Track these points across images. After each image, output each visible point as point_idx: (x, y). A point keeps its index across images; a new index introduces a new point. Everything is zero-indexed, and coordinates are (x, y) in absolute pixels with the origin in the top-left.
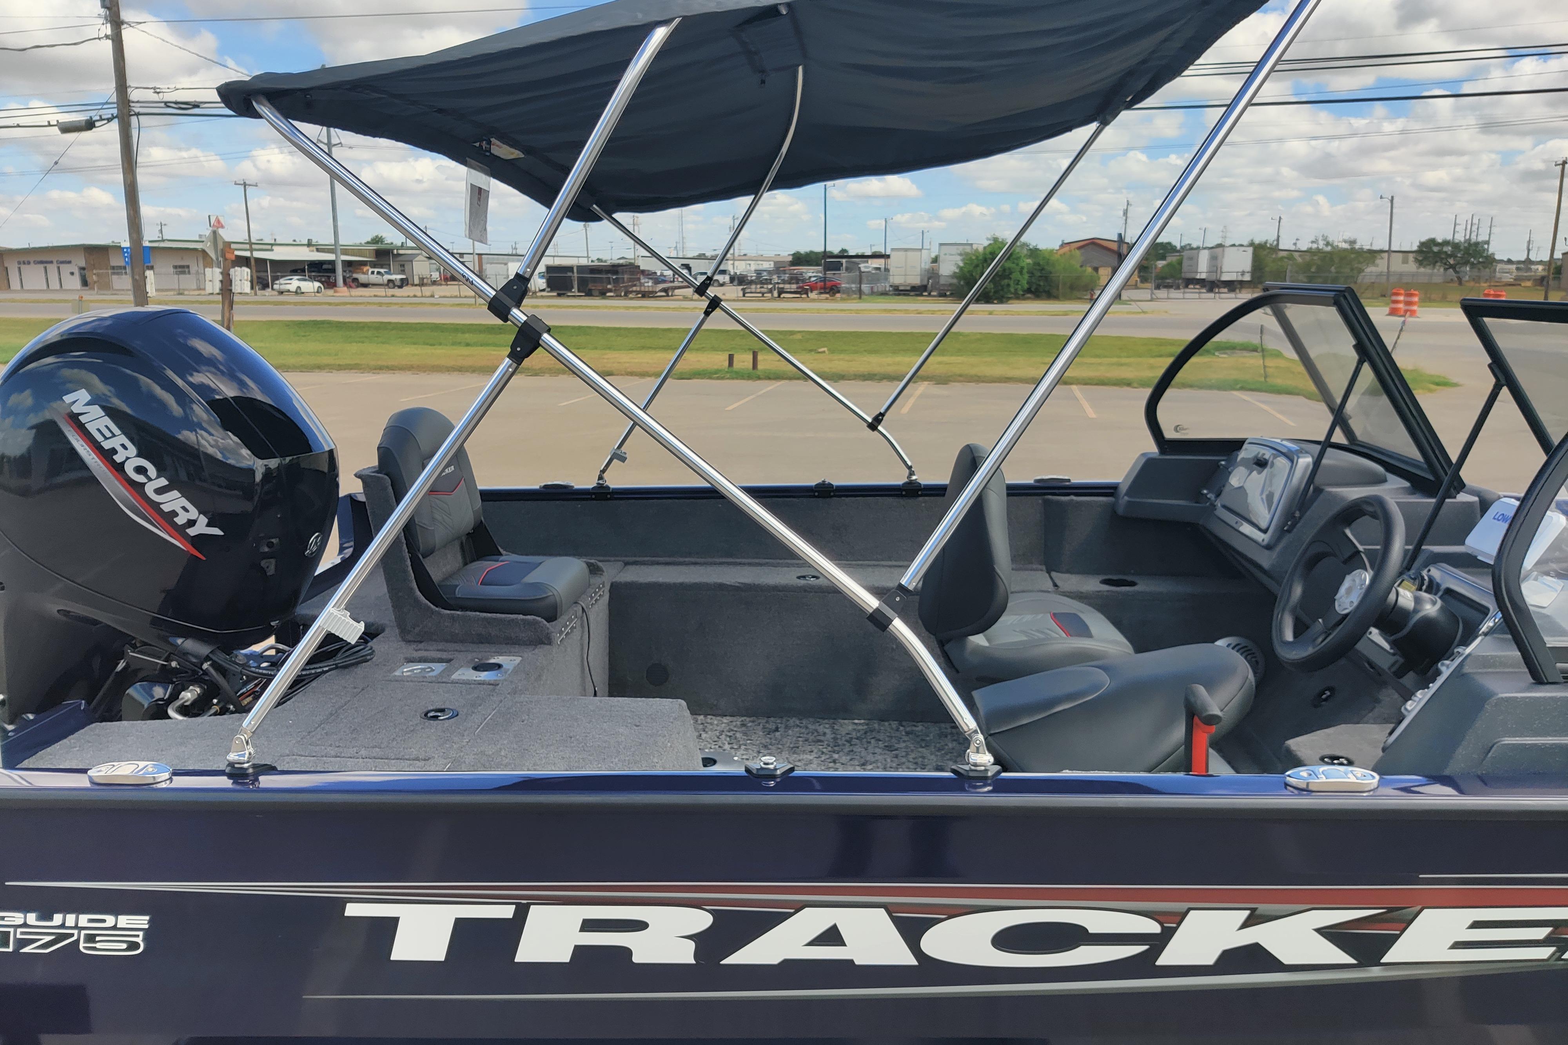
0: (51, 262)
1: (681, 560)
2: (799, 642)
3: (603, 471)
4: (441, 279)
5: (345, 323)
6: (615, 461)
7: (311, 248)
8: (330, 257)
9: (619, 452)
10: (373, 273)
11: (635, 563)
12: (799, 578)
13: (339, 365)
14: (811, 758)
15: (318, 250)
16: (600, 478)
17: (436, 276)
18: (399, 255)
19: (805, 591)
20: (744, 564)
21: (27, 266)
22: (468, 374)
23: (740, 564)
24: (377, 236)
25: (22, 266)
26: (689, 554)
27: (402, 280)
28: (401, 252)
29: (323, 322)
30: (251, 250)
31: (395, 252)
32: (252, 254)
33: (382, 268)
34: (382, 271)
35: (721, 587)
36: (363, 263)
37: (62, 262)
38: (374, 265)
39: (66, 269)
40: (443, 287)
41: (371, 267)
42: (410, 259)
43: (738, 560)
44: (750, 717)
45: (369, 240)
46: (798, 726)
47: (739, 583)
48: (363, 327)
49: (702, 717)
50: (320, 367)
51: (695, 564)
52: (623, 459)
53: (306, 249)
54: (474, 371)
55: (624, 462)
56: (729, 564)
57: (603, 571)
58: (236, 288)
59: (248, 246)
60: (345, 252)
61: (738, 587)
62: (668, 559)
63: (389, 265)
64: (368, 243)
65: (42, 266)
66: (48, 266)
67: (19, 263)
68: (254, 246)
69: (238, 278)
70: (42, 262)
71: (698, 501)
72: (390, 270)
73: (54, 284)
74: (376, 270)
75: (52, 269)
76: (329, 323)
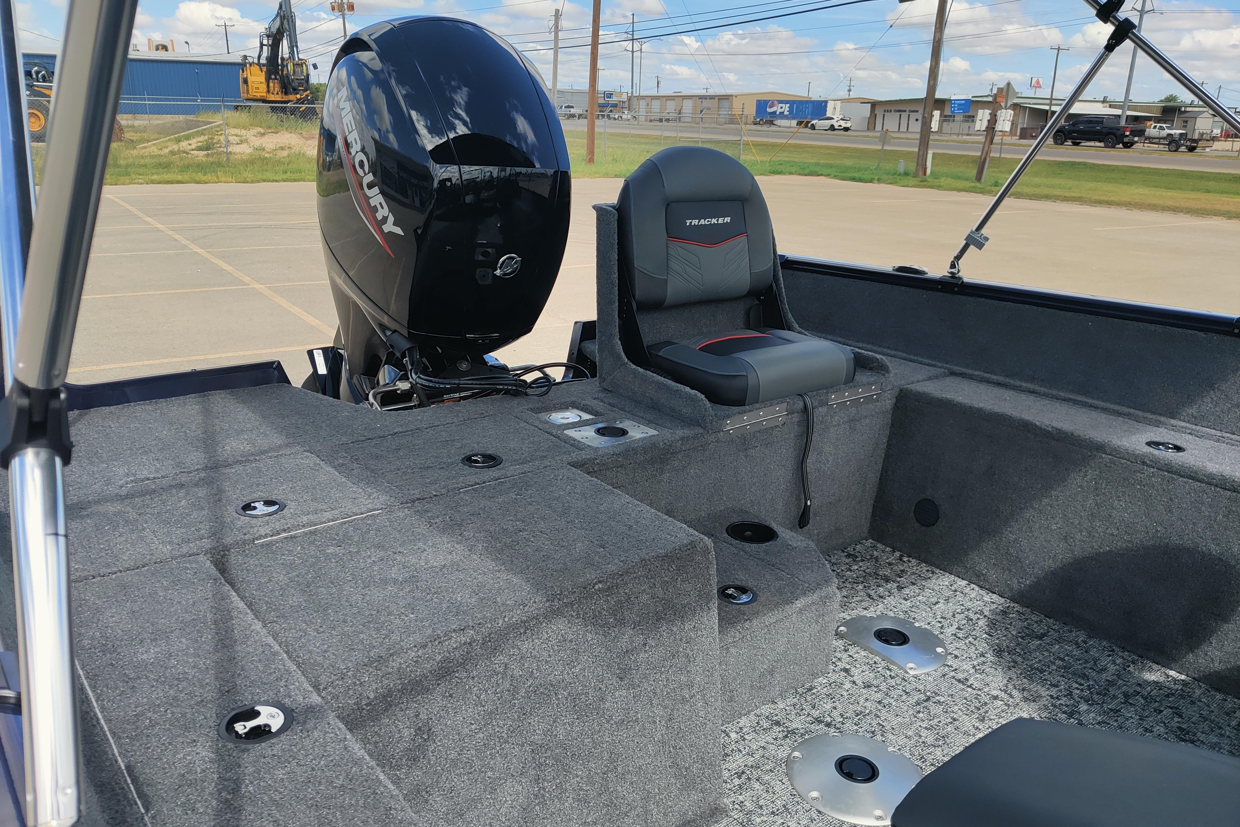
0: (905, 111)
1: (1018, 383)
2: (1116, 533)
3: (958, 257)
4: (1221, 135)
5: (1098, 165)
6: (972, 247)
7: (1105, 104)
8: (1118, 112)
9: (976, 236)
10: (1155, 127)
11: (962, 375)
12: (1149, 444)
13: (1065, 197)
14: (1044, 694)
15: (1110, 106)
16: (953, 266)
17: (1217, 132)
18: (1185, 112)
19: (1144, 463)
20: (1096, 408)
21: (889, 113)
22: (1181, 214)
23: (1091, 406)
24: (1171, 96)
25: (886, 114)
26: (1032, 380)
27: (1181, 134)
28: (1188, 109)
29: (1079, 164)
30: (1051, 105)
31: (1183, 109)
32: (1050, 108)
33: (1165, 123)
34: (1164, 125)
35: (1027, 427)
36: (1149, 119)
37: (912, 111)
38: (1158, 120)
39: (913, 116)
40: (1220, 142)
41: (1155, 123)
42: (1195, 116)
43: (1090, 401)
44: (1023, 606)
45: (1163, 98)
46: (1077, 644)
47: (1053, 427)
48: (1114, 170)
49: (964, 583)
50: (1047, 197)
51: (1033, 392)
52: (980, 246)
53: (1100, 105)
54: (1188, 212)
55: (980, 249)
56: (1075, 402)
57: (888, 372)
58: (999, 127)
59: (1048, 101)
60: (1134, 108)
61: (1049, 432)
62: (1001, 379)
63: (1173, 121)
64: (1161, 101)
65: (898, 114)
66: (903, 113)
67: (885, 111)
68: (1054, 102)
69: (1002, 119)
70: (899, 111)
71: (1062, 312)
72: (1172, 125)
73: (903, 128)
74: (1158, 125)
75: (905, 116)
76: (1085, 164)
